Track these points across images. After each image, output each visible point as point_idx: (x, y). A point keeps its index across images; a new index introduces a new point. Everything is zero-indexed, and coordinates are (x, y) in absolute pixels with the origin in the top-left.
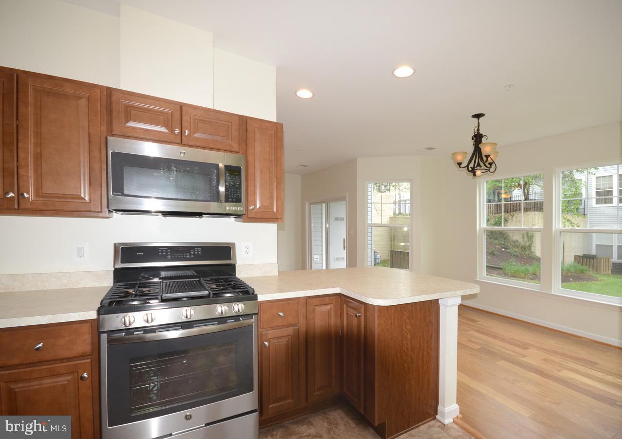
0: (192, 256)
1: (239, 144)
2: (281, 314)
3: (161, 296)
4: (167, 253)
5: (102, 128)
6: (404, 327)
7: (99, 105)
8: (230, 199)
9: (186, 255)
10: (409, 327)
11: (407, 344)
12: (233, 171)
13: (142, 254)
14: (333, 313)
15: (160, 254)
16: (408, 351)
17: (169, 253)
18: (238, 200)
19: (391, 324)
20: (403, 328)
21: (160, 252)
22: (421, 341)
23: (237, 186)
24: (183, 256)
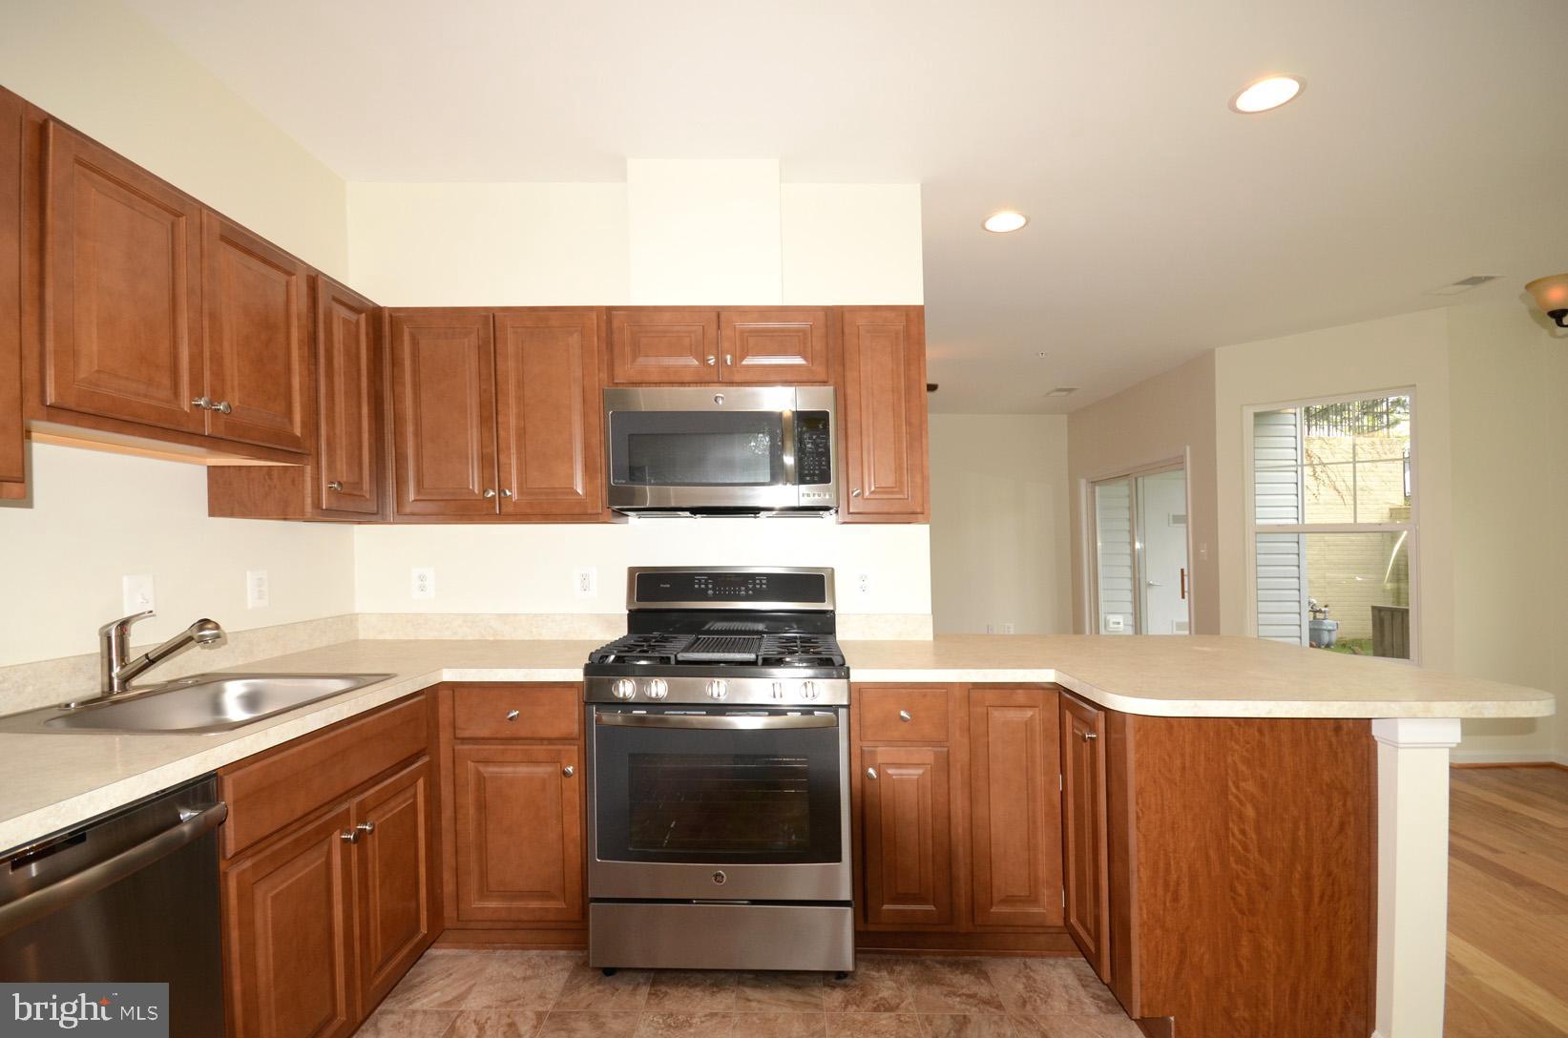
0: (750, 592)
1: (827, 368)
2: (903, 714)
3: (676, 656)
4: (707, 585)
5: (601, 375)
6: (1230, 784)
7: (596, 339)
8: (808, 478)
9: (740, 591)
10: (1250, 786)
11: (1243, 832)
12: (812, 422)
13: (668, 586)
14: (1038, 727)
15: (696, 586)
16: (1246, 849)
17: (710, 586)
18: (823, 477)
19: (1184, 768)
20: (1227, 786)
21: (697, 583)
22: (1301, 833)
23: (820, 450)
24: (735, 591)
